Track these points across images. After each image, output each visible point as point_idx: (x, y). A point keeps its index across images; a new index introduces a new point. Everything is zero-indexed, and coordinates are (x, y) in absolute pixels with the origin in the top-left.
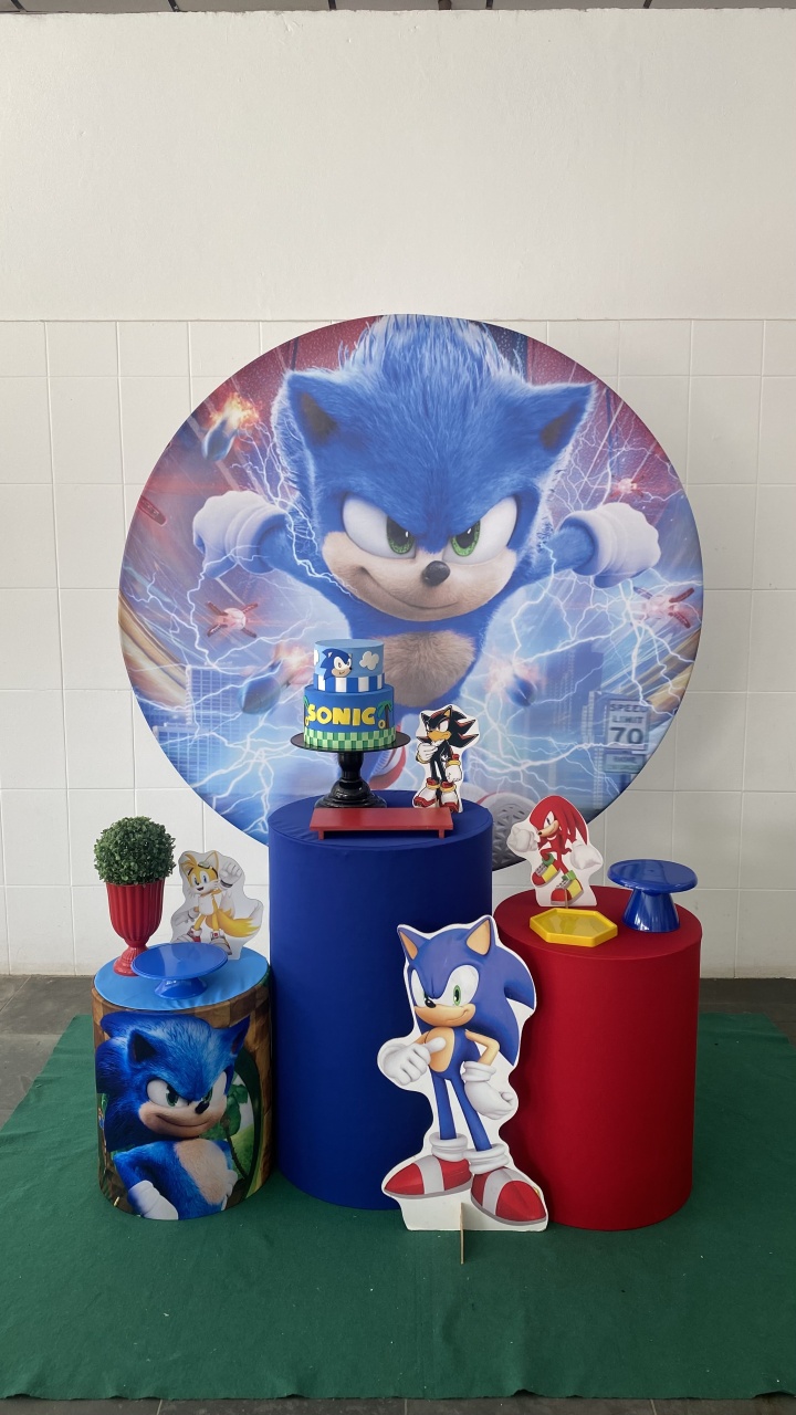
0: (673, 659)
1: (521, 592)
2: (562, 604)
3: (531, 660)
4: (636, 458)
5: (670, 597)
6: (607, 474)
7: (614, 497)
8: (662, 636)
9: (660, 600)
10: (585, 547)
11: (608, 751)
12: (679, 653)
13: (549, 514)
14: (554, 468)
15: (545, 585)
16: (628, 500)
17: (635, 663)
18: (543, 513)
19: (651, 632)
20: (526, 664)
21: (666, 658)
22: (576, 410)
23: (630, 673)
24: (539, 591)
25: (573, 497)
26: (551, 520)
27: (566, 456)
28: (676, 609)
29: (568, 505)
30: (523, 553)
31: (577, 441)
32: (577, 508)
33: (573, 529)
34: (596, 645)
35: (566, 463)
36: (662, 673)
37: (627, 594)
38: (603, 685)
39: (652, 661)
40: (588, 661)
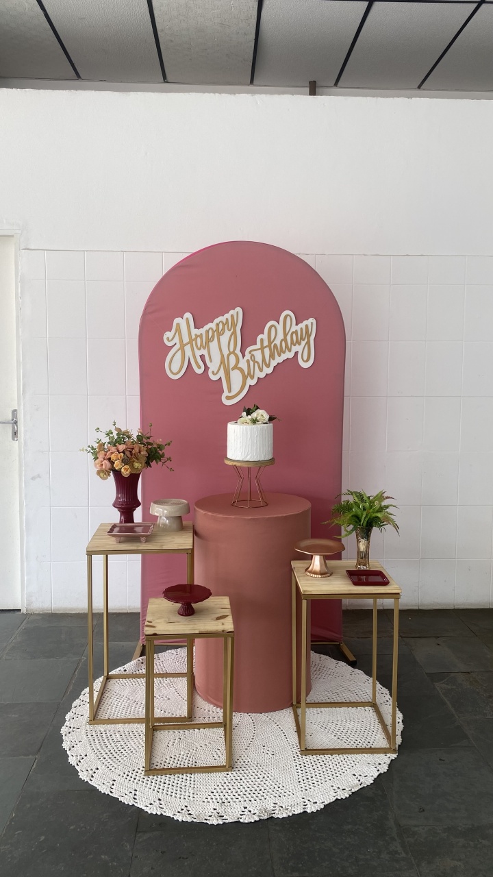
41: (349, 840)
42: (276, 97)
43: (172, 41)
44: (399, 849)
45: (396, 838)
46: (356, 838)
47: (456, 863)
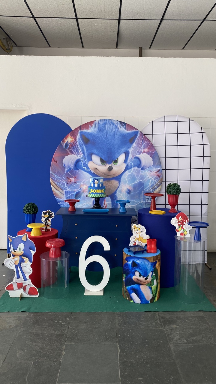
0: (158, 184)
1: (127, 172)
2: (135, 174)
3: (130, 185)
4: (148, 145)
5: (155, 172)
6: (142, 148)
7: (144, 152)
8: (155, 179)
9: (154, 172)
10: (139, 162)
11: (146, 203)
12: (159, 183)
13: (131, 156)
14: (132, 147)
15: (131, 170)
16: (146, 153)
17: (150, 185)
18: (130, 156)
19: (153, 179)
20: (129, 186)
21: (156, 184)
22: (136, 135)
23: (149, 187)
24: (130, 171)
25: (136, 152)
26: (132, 157)
27: (134, 144)
28: (157, 174)
29: (135, 154)
30: (127, 164)
31: (136, 142)
32: (137, 155)
33: (136, 159)
34: (142, 182)
35: (134, 146)
36: (156, 187)
37: (147, 171)
38: (144, 190)
39: (153, 184)
40: (141, 185)
42: (125, 57)
43: (85, 34)
44: (159, 322)
45: (158, 319)
47: (177, 326)
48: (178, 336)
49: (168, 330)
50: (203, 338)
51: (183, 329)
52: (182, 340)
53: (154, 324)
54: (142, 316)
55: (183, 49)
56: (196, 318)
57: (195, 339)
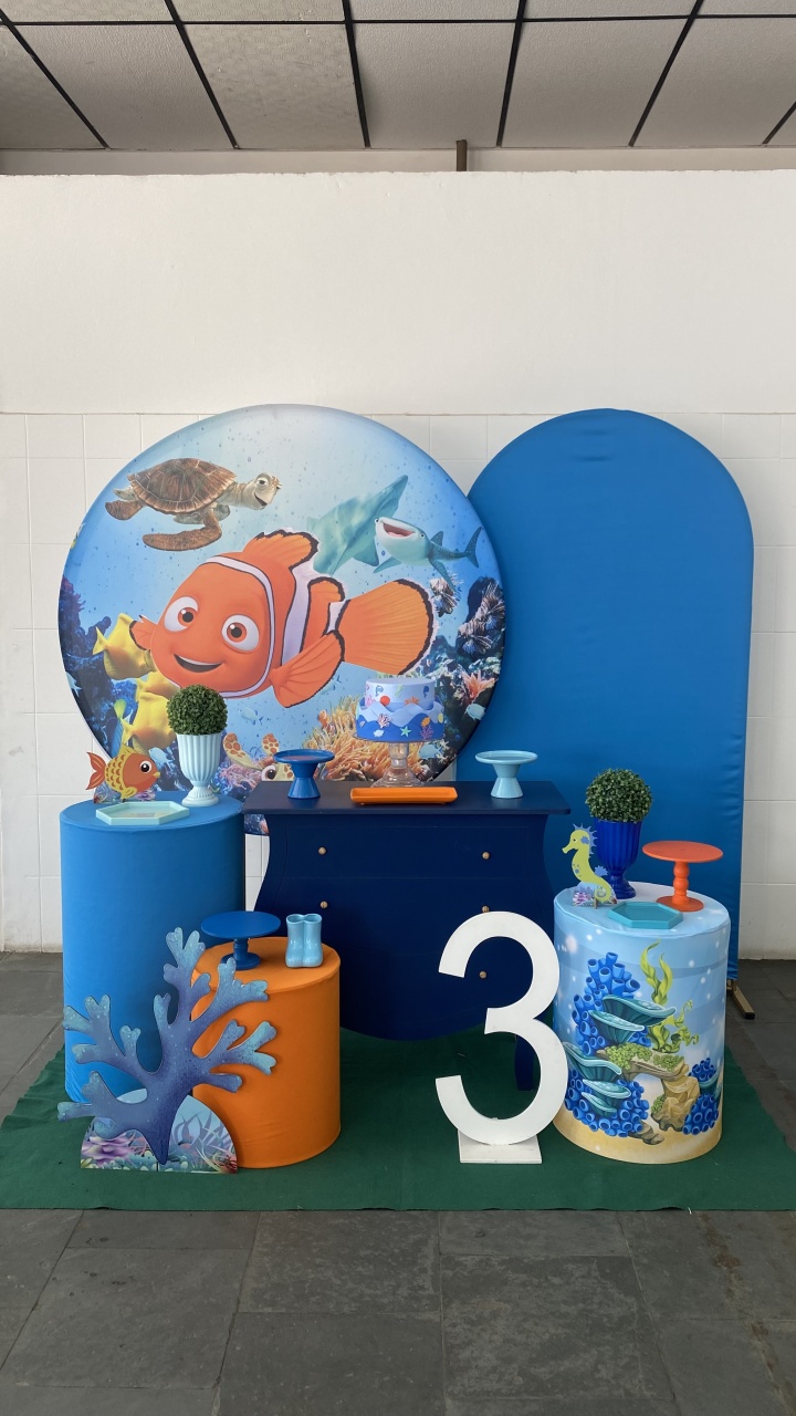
41: (360, 1269)
43: (230, 89)
44: (428, 1284)
45: (429, 1269)
46: (371, 1267)
47: (503, 1305)
48: (491, 1352)
49: (454, 1326)
50: (599, 1367)
51: (525, 1320)
52: (506, 1377)
53: (404, 1291)
54: (363, 1253)
55: (631, 144)
56: (594, 1266)
57: (562, 1368)
